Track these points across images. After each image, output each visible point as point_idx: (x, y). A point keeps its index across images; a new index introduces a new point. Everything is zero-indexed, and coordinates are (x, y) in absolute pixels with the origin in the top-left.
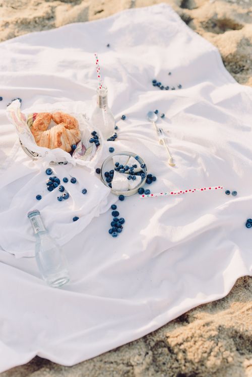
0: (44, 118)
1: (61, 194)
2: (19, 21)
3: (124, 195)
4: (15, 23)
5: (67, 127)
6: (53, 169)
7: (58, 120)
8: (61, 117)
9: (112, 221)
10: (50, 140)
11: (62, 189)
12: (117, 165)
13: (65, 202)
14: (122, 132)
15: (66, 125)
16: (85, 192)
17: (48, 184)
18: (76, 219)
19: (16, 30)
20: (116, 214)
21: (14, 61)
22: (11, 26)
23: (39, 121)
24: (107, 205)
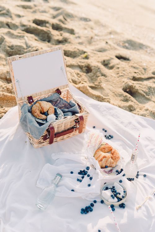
0: (107, 147)
1: (80, 178)
2: (153, 112)
3: (104, 202)
4: (150, 111)
5: (112, 158)
6: (90, 168)
7: (112, 153)
8: (114, 152)
9: (88, 206)
10: (99, 156)
11: (83, 178)
12: (113, 187)
13: (79, 182)
14: (137, 181)
15: (112, 156)
16: (89, 185)
17: (80, 171)
18: (73, 190)
19: (148, 114)
20: (92, 205)
21: (130, 123)
22: (148, 112)
23: (104, 147)
24: (93, 199)
